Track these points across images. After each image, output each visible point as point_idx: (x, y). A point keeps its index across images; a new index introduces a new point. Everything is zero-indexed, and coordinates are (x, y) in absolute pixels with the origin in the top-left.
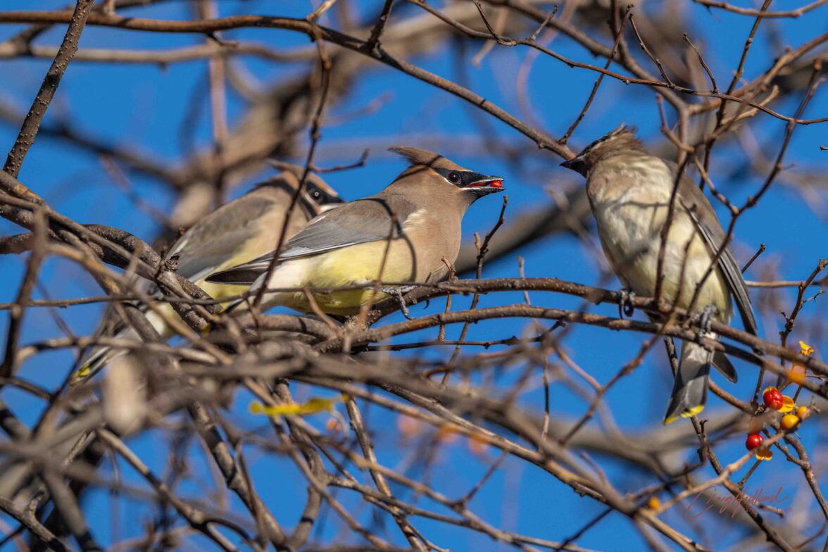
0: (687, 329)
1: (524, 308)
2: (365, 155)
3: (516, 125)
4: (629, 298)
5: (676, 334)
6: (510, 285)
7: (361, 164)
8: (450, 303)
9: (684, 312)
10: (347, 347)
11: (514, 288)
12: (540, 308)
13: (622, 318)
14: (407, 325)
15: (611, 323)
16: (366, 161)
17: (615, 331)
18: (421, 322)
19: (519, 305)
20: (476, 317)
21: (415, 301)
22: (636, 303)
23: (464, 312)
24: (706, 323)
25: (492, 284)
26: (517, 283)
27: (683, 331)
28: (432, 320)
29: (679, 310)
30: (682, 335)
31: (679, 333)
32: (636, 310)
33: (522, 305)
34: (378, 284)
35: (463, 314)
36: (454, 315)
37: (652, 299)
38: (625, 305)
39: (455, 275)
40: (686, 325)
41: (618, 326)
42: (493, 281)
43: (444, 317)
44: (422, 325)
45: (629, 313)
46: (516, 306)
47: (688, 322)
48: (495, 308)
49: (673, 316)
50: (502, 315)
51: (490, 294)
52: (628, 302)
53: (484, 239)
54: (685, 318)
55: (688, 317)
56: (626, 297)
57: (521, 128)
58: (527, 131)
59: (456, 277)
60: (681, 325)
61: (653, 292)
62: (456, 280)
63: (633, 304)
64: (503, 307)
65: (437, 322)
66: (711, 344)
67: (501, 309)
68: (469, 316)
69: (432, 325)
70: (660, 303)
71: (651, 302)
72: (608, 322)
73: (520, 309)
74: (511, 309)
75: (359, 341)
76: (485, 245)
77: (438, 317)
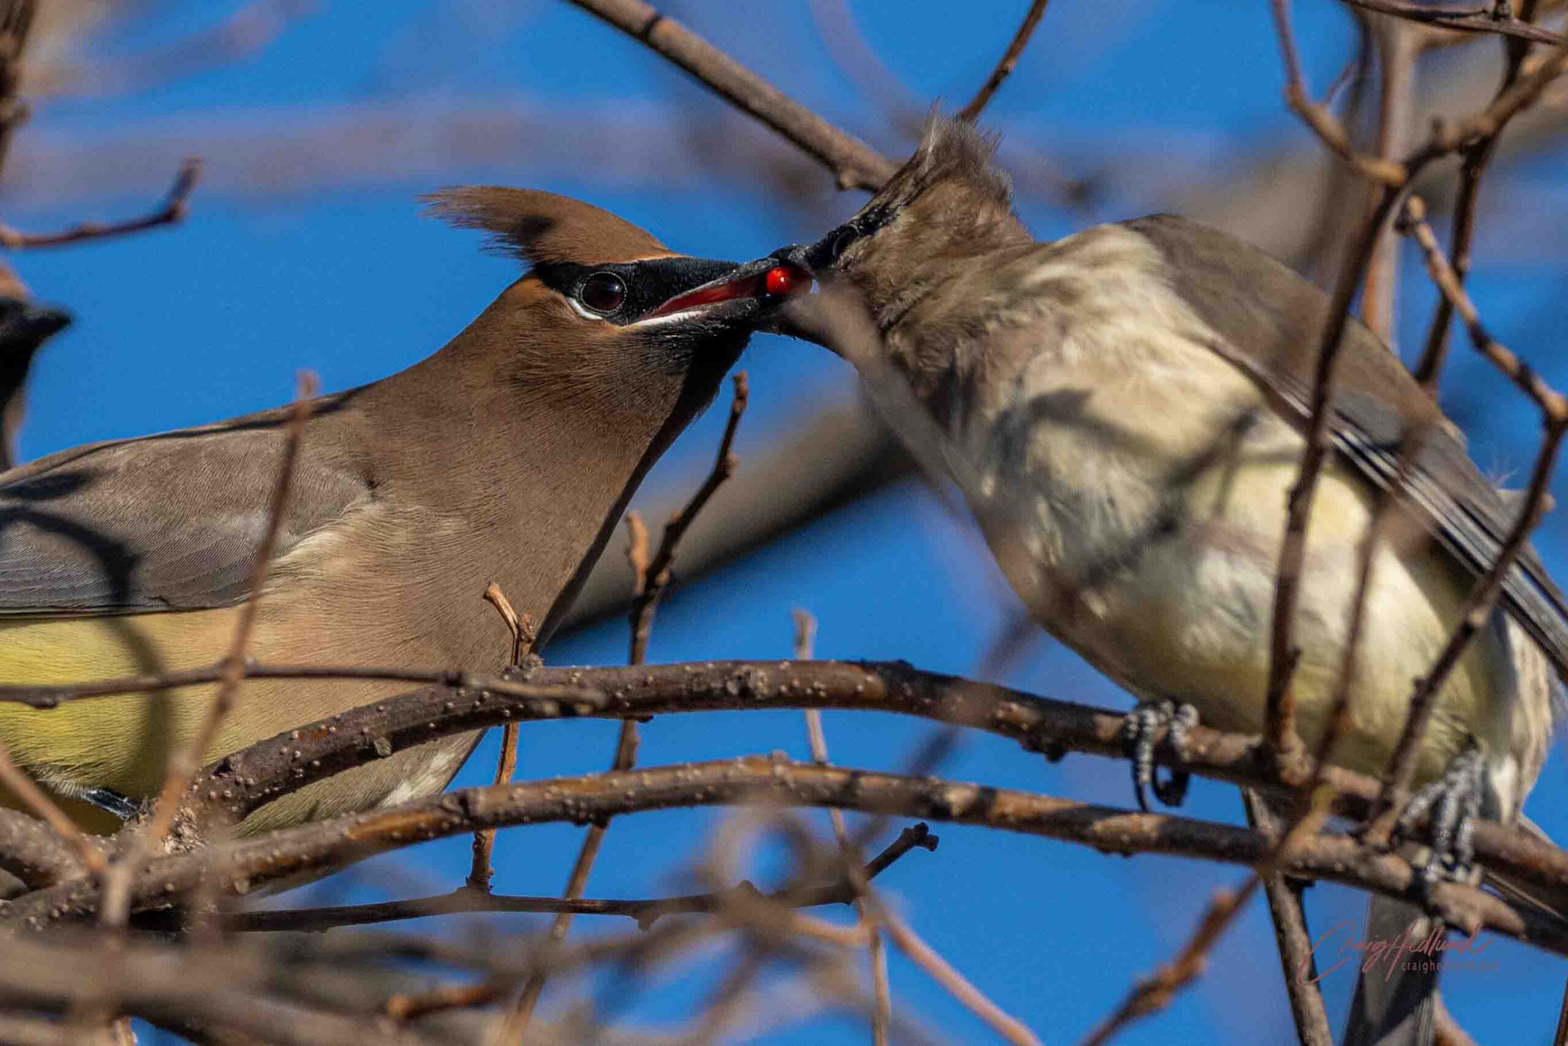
0: (1383, 852)
1: (779, 770)
2: (185, 182)
3: (755, 103)
4: (1169, 735)
5: (1339, 867)
6: (733, 688)
7: (168, 217)
8: (513, 756)
9: (1368, 786)
10: (115, 905)
11: (747, 697)
12: (837, 770)
13: (1144, 810)
14: (347, 832)
15: (1098, 826)
16: (188, 205)
17: (1116, 857)
18: (399, 822)
19: (764, 759)
20: (604, 804)
21: (383, 745)
22: (1195, 752)
23: (557, 783)
24: (1455, 831)
25: (669, 682)
26: (761, 681)
27: (1365, 859)
28: (439, 814)
29: (1340, 777)
30: (1363, 871)
31: (1352, 863)
32: (1196, 783)
33: (771, 760)
34: (233, 673)
35: (554, 789)
36: (522, 796)
37: (1256, 740)
38: (1155, 763)
39: (534, 649)
40: (1379, 836)
41: (1125, 838)
42: (670, 673)
43: (483, 802)
44: (403, 829)
45: (1173, 793)
46: (750, 762)
47: (1387, 823)
48: (674, 769)
49: (1322, 797)
50: (699, 796)
51: (661, 719)
52: (1165, 751)
53: (659, 534)
54: (1372, 812)
55: (1385, 804)
56: (1161, 733)
57: (777, 114)
58: (794, 127)
59: (535, 657)
60: (1358, 836)
61: (1257, 713)
62: (537, 667)
63: (1186, 756)
64: (701, 765)
65: (456, 820)
66: (1471, 908)
67: (694, 775)
68: (577, 800)
69: (441, 831)
70: (1282, 751)
71: (1252, 749)
72: (1087, 823)
73: (765, 772)
74: (731, 773)
75: (170, 887)
76: (662, 558)
77: (463, 801)
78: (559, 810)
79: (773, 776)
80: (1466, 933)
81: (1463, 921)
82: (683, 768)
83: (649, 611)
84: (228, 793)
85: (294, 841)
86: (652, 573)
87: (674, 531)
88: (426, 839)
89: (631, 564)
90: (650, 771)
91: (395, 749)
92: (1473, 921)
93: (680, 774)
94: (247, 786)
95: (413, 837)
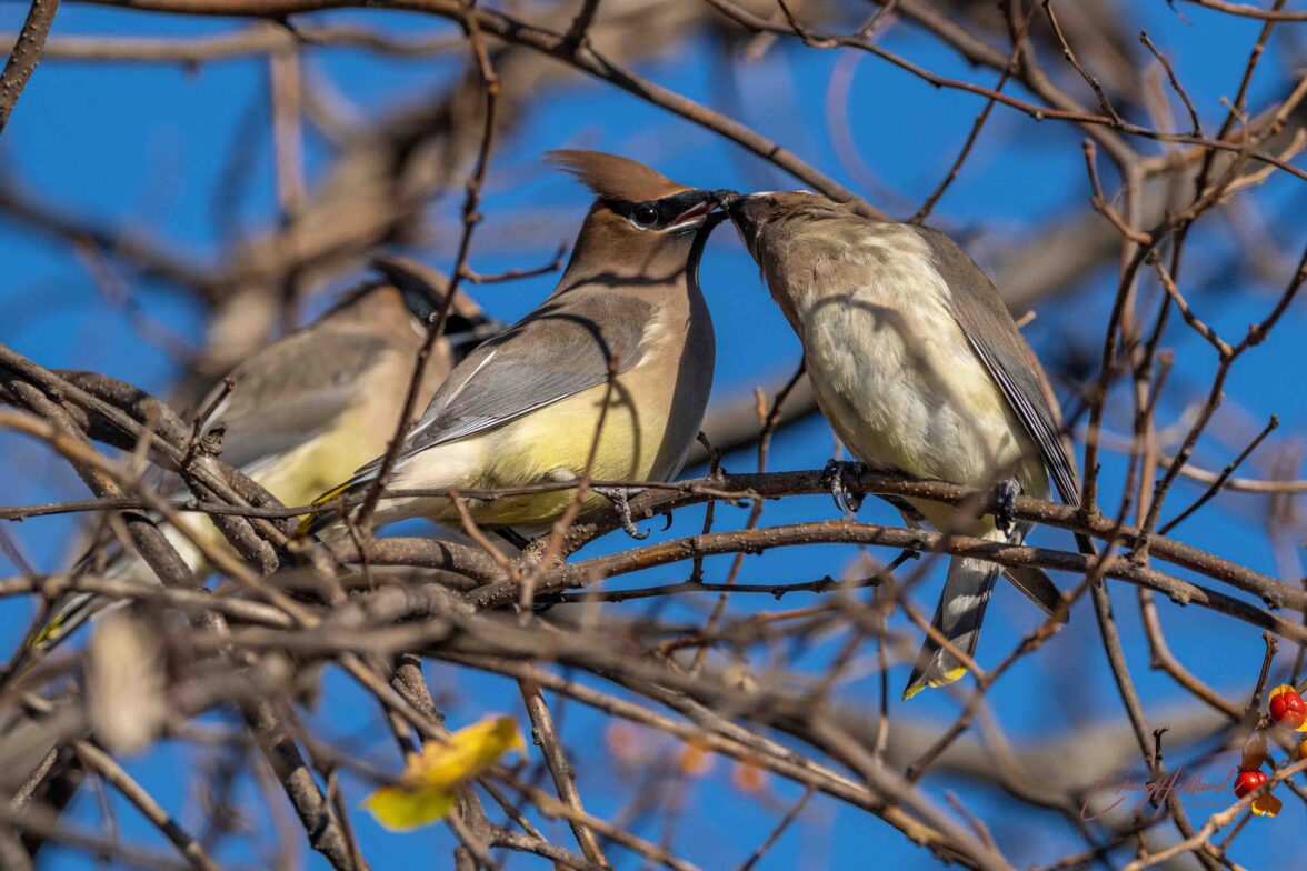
1: (846, 526)
5: (1121, 572)
7: (553, 268)
10: (527, 597)
12: (874, 526)
14: (634, 557)
15: (1002, 552)
18: (661, 552)
19: (838, 521)
20: (761, 543)
21: (649, 512)
22: (1048, 514)
23: (737, 533)
27: (1132, 568)
28: (680, 548)
31: (1126, 571)
33: (842, 522)
35: (736, 536)
36: (720, 540)
43: (701, 543)
44: (662, 556)
46: (831, 523)
48: (795, 526)
49: (1119, 540)
53: (773, 400)
64: (807, 524)
65: (688, 551)
66: (1185, 592)
67: (804, 529)
68: (747, 541)
69: (681, 557)
70: (1092, 514)
71: (1074, 512)
72: (997, 551)
73: (840, 528)
74: (822, 528)
75: (549, 584)
76: (774, 412)
77: (692, 542)
78: (738, 546)
79: (843, 529)
80: (1182, 604)
81: (1181, 598)
82: (799, 525)
83: (768, 437)
84: (574, 536)
85: (609, 562)
86: (770, 418)
87: (780, 398)
88: (674, 561)
89: (758, 414)
90: (784, 527)
91: (655, 513)
92: (1186, 599)
93: (798, 529)
94: (583, 533)
95: (668, 559)
